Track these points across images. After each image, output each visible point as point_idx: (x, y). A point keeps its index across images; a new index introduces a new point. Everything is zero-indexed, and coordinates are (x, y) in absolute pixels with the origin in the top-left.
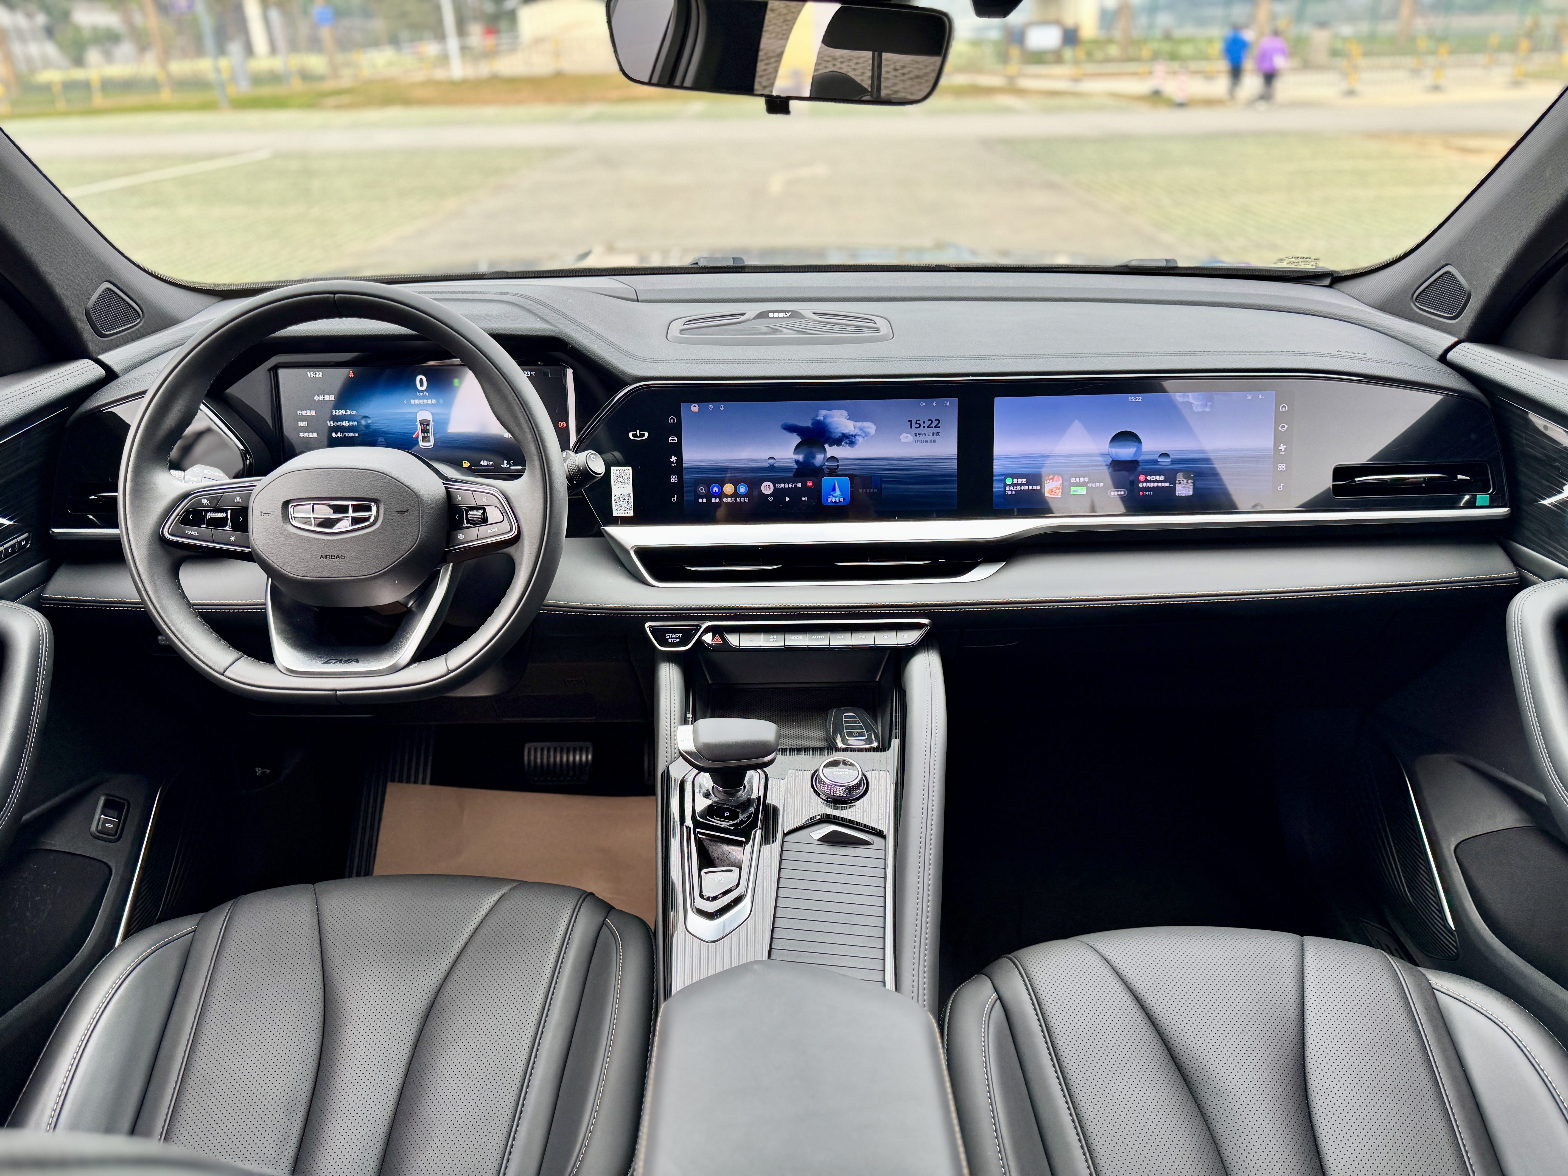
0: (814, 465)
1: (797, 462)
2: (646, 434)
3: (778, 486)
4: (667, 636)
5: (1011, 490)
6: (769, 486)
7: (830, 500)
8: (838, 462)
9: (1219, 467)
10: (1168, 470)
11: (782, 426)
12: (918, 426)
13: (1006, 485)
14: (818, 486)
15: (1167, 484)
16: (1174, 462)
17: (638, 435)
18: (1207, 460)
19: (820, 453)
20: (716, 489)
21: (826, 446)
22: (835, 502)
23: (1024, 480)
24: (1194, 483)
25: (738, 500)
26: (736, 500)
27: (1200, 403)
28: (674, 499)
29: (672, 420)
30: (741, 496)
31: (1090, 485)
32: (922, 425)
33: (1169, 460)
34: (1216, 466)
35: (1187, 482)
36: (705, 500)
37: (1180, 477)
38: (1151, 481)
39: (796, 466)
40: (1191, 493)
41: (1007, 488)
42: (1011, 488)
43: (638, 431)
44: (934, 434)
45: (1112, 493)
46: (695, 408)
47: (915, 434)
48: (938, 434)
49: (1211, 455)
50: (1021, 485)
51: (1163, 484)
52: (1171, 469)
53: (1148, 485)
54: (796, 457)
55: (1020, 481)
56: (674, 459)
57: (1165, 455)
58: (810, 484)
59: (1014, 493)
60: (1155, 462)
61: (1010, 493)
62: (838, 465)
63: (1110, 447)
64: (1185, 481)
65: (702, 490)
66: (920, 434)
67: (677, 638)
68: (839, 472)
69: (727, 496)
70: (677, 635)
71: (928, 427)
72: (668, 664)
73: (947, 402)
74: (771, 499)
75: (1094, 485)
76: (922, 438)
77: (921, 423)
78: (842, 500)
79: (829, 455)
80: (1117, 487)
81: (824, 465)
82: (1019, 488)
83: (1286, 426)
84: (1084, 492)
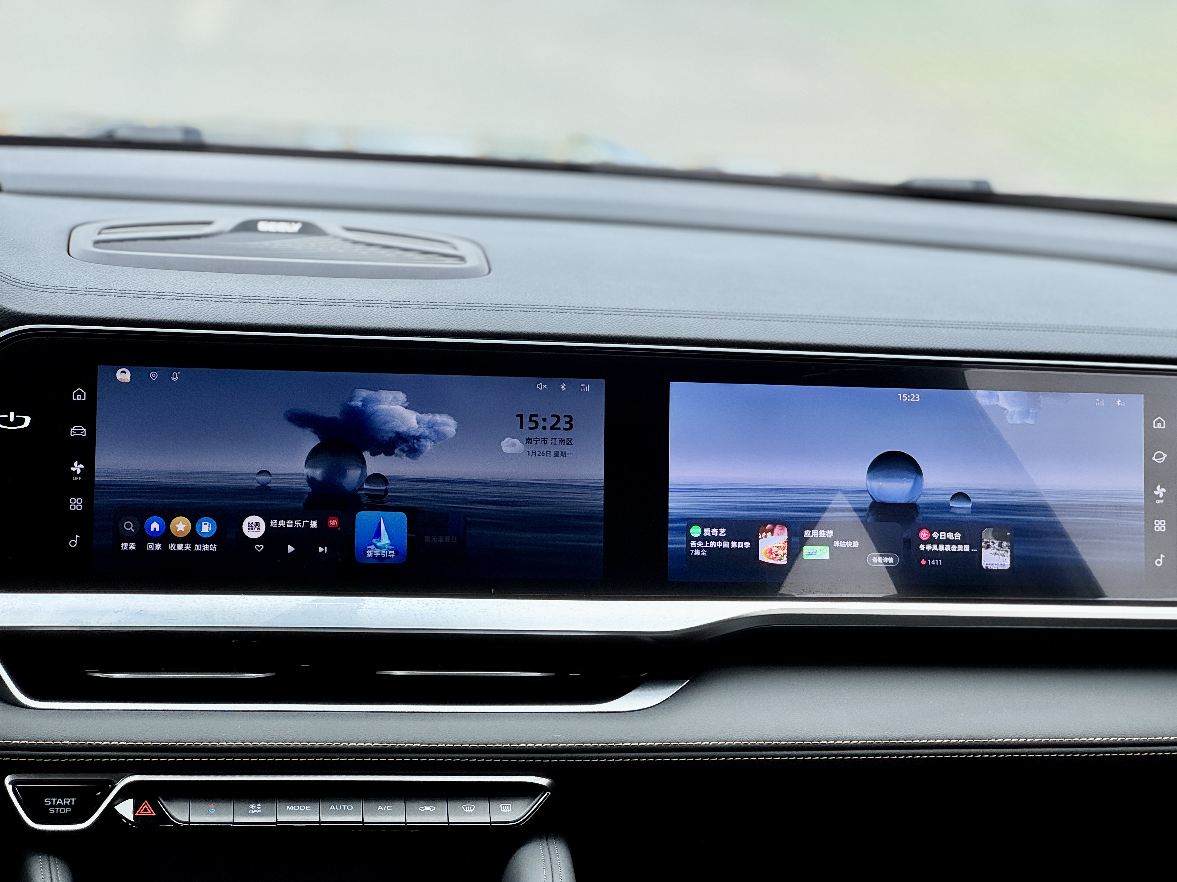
0: (344, 487)
1: (311, 481)
2: (28, 420)
3: (273, 523)
4: (47, 801)
5: (700, 549)
6: (257, 524)
7: (369, 553)
8: (387, 484)
9: (1065, 520)
10: (967, 522)
11: (285, 415)
12: (533, 425)
13: (691, 538)
14: (348, 525)
15: (967, 548)
16: (977, 508)
17: (12, 419)
18: (1043, 508)
19: (357, 467)
20: (155, 526)
21: (366, 455)
22: (380, 557)
23: (723, 530)
24: (1011, 548)
25: (198, 547)
26: (193, 547)
27: (1017, 409)
28: (74, 542)
29: (79, 396)
30: (203, 541)
31: (836, 544)
32: (541, 424)
33: (970, 505)
34: (1061, 519)
35: (1000, 546)
36: (133, 546)
37: (987, 536)
38: (939, 542)
39: (309, 489)
40: (1007, 566)
41: (693, 544)
42: (700, 544)
43: (12, 414)
44: (562, 441)
45: (875, 560)
46: (124, 376)
47: (529, 440)
48: (569, 442)
49: (1050, 500)
50: (717, 539)
51: (960, 548)
52: (973, 522)
53: (935, 547)
54: (308, 471)
55: (715, 532)
56: (77, 467)
57: (961, 496)
58: (333, 523)
59: (704, 553)
60: (945, 507)
61: (697, 552)
62: (386, 491)
63: (867, 479)
64: (997, 543)
65: (129, 527)
66: (537, 440)
67: (66, 806)
68: (389, 503)
69: (177, 540)
70: (66, 801)
71: (552, 428)
72: (45, 858)
73: (586, 386)
74: (259, 547)
75: (843, 544)
76: (540, 447)
77: (540, 419)
78: (392, 554)
79: (370, 471)
80: (883, 549)
81: (361, 489)
82: (713, 544)
83: (1165, 456)
84: (827, 557)
